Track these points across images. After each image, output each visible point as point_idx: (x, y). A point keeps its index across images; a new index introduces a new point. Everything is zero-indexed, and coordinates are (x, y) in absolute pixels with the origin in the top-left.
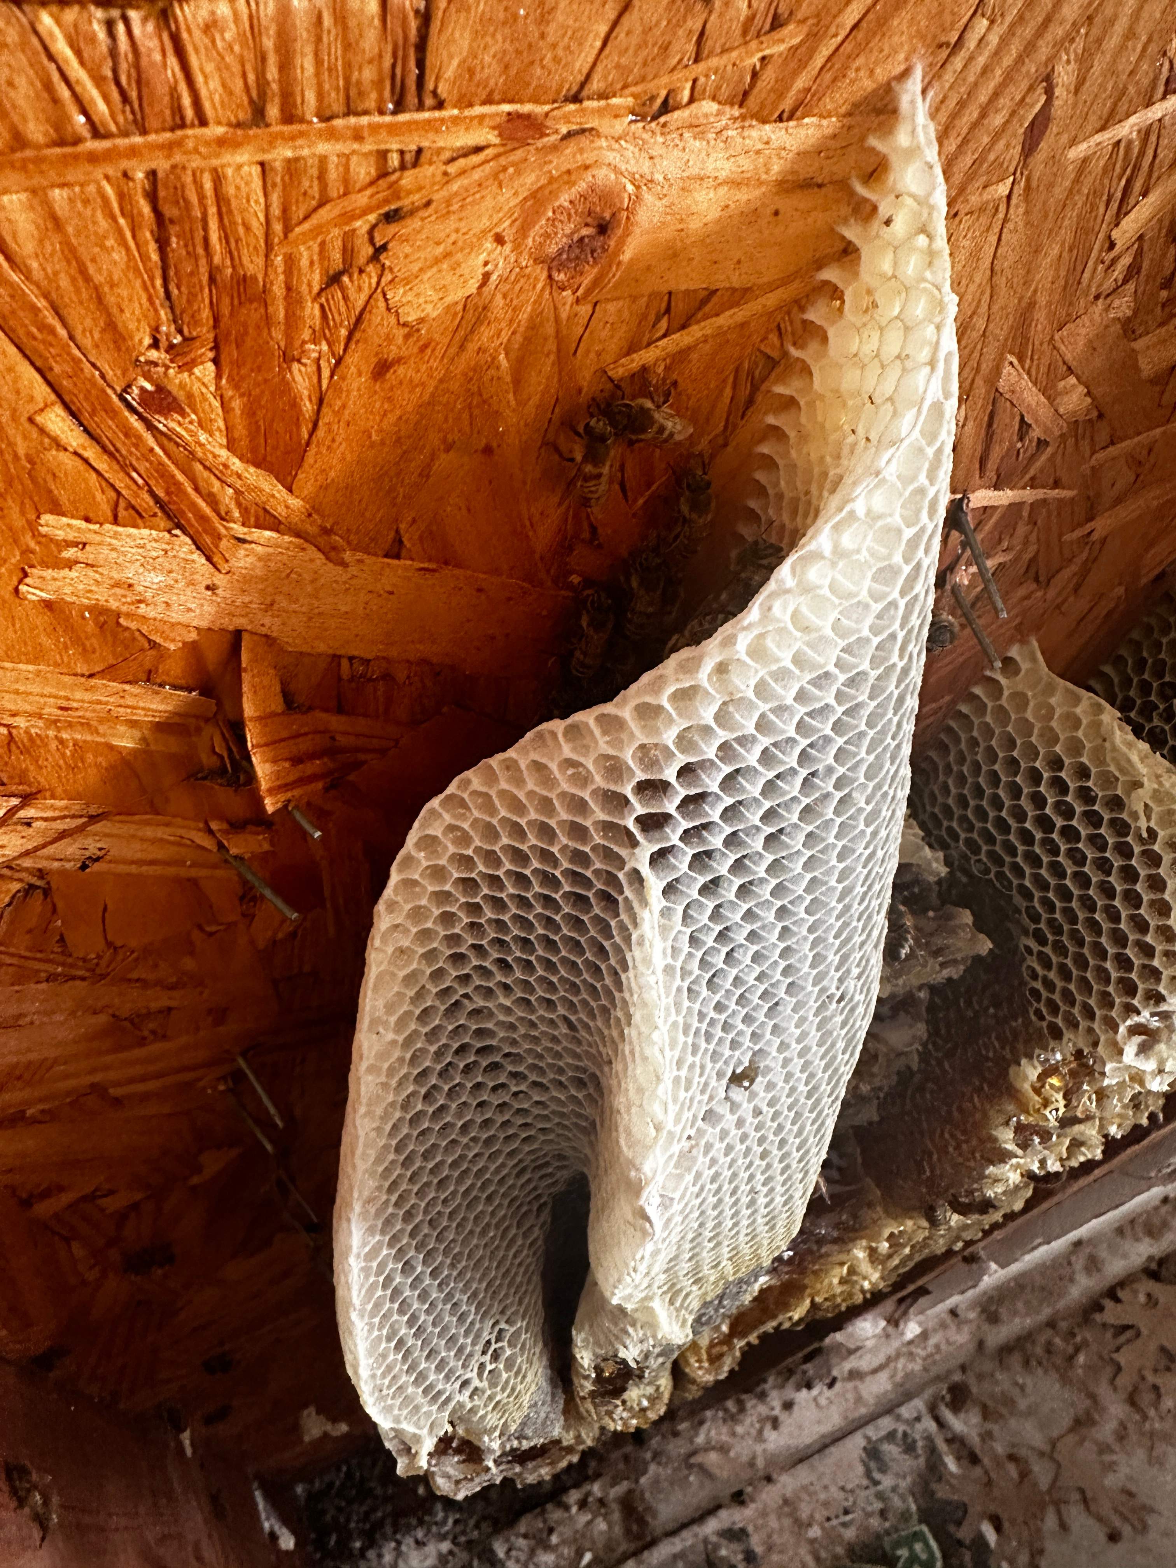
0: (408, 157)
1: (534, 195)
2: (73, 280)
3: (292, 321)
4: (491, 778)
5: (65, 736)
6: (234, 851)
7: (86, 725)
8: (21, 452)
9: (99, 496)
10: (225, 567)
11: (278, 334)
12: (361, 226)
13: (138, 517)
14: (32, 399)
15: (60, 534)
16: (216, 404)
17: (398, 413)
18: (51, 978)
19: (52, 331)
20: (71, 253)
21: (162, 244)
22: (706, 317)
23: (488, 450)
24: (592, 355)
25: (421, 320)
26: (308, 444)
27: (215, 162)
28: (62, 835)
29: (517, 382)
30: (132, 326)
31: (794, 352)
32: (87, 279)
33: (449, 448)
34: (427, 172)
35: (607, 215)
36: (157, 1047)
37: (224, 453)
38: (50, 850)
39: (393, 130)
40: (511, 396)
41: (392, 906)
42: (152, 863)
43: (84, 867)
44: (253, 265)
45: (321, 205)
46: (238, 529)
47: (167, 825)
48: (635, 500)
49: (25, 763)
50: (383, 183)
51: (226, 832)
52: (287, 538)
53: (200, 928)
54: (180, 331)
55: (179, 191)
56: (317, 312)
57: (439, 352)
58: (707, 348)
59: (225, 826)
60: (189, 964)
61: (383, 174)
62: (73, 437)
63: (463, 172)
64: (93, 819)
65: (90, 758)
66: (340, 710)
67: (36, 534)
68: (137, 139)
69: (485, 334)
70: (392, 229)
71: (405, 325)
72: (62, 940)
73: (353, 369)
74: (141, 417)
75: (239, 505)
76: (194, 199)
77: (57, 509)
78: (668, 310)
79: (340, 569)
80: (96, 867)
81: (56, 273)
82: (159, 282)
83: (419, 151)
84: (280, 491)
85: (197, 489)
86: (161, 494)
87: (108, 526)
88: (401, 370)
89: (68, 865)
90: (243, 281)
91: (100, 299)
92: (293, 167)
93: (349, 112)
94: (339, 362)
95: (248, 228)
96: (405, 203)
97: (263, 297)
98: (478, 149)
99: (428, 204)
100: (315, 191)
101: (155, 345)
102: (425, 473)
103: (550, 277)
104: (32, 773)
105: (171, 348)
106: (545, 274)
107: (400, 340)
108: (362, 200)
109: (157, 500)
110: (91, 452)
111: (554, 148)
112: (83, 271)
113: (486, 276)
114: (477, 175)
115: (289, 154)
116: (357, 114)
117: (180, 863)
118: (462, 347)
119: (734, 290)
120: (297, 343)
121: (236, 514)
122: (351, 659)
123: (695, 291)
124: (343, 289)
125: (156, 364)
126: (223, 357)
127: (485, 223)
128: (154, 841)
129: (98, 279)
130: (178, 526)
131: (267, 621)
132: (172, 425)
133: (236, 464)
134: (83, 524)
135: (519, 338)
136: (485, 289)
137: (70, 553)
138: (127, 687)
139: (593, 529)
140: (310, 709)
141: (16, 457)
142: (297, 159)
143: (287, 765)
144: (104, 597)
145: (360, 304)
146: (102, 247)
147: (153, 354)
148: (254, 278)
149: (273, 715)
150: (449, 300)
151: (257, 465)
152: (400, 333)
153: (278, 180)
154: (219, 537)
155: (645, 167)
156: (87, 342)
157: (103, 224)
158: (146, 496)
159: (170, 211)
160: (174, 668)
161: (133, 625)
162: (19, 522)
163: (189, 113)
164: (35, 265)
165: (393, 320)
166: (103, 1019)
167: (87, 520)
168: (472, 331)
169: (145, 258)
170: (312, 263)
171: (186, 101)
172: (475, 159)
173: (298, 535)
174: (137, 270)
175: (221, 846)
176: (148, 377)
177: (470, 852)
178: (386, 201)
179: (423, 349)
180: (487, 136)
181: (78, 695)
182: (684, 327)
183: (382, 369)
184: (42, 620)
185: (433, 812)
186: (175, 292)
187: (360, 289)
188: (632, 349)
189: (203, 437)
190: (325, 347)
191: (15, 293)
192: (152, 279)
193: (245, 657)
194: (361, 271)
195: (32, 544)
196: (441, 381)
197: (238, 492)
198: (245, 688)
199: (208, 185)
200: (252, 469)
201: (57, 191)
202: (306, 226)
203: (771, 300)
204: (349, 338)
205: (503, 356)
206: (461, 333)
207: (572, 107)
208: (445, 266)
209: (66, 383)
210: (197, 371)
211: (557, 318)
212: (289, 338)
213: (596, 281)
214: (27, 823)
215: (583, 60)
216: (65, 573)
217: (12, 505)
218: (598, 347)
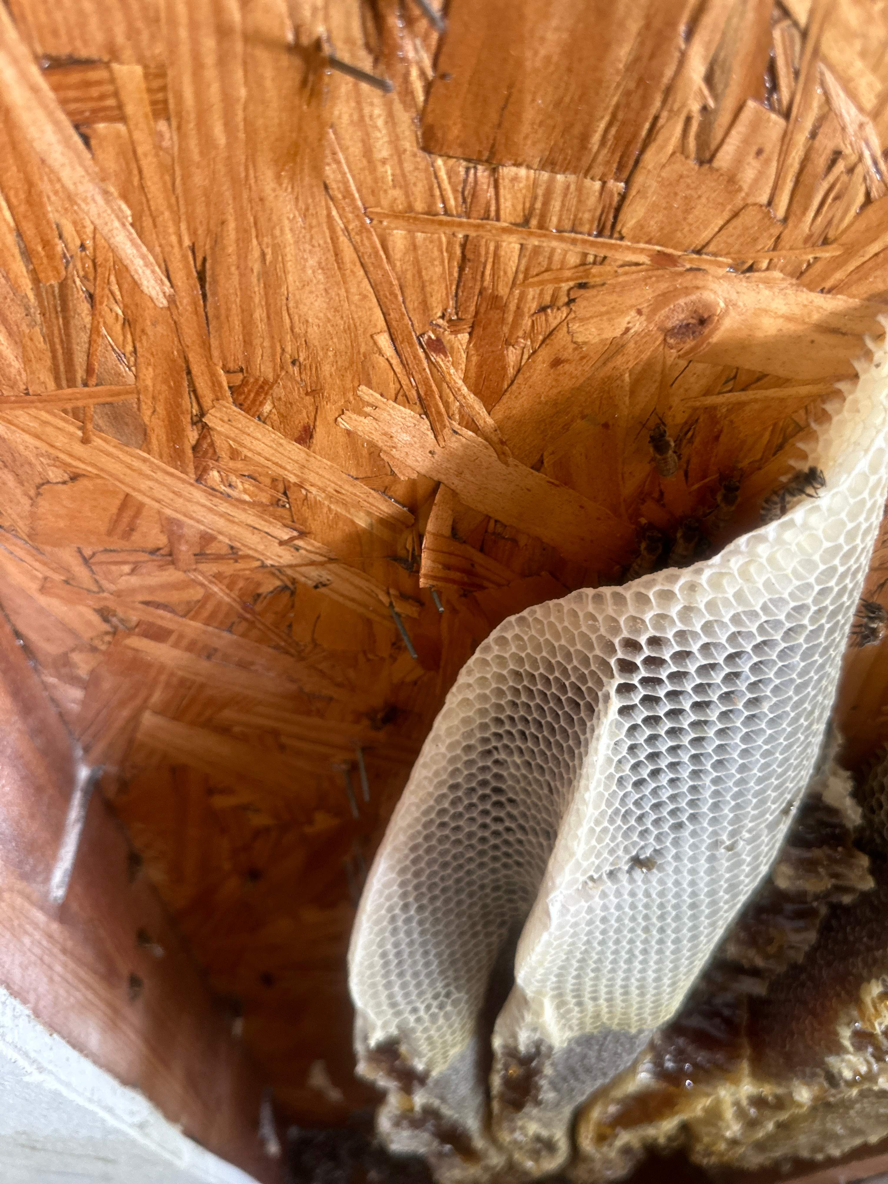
0: (598, 259)
1: (664, 294)
2: (414, 275)
3: (515, 325)
4: (548, 614)
5: (333, 507)
6: (397, 609)
7: (345, 504)
8: (362, 350)
9: (392, 385)
10: (442, 444)
11: (506, 329)
12: (565, 286)
13: (407, 402)
14: (375, 326)
15: (366, 398)
16: (464, 356)
17: (559, 389)
18: (277, 647)
19: (396, 296)
20: (416, 262)
21: (461, 269)
22: (760, 388)
23: (606, 426)
24: (681, 391)
25: (585, 343)
26: (506, 391)
27: (498, 238)
28: (312, 563)
29: (632, 392)
30: (435, 304)
31: (814, 425)
32: (420, 277)
33: (583, 417)
34: (606, 268)
35: (706, 316)
36: (316, 721)
37: (460, 382)
38: (303, 569)
39: (593, 244)
40: (627, 399)
41: (469, 673)
42: (353, 600)
43: (316, 587)
44: (503, 291)
45: (547, 270)
46: (456, 425)
47: (367, 580)
48: (693, 484)
49: (307, 513)
50: (581, 268)
51: (395, 596)
52: (480, 439)
53: (365, 653)
54: (457, 314)
55: (477, 247)
56: (530, 323)
57: (591, 363)
58: (756, 406)
59: (397, 593)
60: (352, 674)
61: (583, 264)
62: (389, 351)
63: (626, 273)
64: (331, 560)
65: (341, 524)
66: (482, 550)
67: (355, 395)
68: (464, 220)
69: (619, 361)
70: (582, 292)
71: (575, 343)
72: (290, 626)
73: (540, 358)
74: (425, 351)
75: (460, 413)
76: (483, 252)
77: (369, 385)
78: (735, 377)
79: (504, 466)
80: (323, 590)
81: (407, 270)
82: (454, 287)
83: (605, 258)
84: (483, 412)
85: (441, 397)
86: (422, 393)
87: (391, 402)
88: (567, 367)
89: (310, 583)
90: (495, 298)
91: (423, 288)
92: (537, 250)
93: (573, 230)
94: (535, 352)
95: (505, 273)
96: (592, 281)
97: (503, 308)
98: (637, 264)
99: (603, 284)
100: (545, 264)
101: (443, 317)
102: (566, 427)
103: (665, 340)
104: (310, 521)
105: (450, 321)
106: (661, 338)
107: (570, 350)
108: (568, 274)
109: (419, 396)
110: (395, 361)
111: (681, 274)
112: (419, 272)
113: (627, 330)
114: (634, 276)
115: (536, 243)
116: (576, 233)
117: (366, 606)
118: (604, 364)
119: (779, 378)
120: (515, 337)
121: (457, 417)
122: (496, 521)
123: (754, 372)
124: (547, 315)
125: (440, 326)
126: (475, 333)
127: (633, 301)
128: (357, 587)
129: (426, 278)
130: (426, 414)
131: (456, 482)
132: (439, 360)
133: (465, 390)
134: (379, 397)
135: (639, 368)
136: (625, 336)
137: (368, 409)
138: (372, 492)
139: (662, 494)
140: (465, 542)
141: (359, 352)
142: (539, 247)
143: (440, 566)
144: (377, 438)
145: (554, 325)
146: (433, 265)
147: (441, 321)
148: (502, 298)
149: (442, 536)
150: (604, 337)
151: (475, 394)
152: (572, 347)
153: (528, 254)
154: (445, 427)
155: (734, 296)
156: (410, 306)
157: (436, 253)
158: (414, 393)
159: (470, 255)
160: (400, 491)
161: (386, 459)
162: (349, 385)
163: (493, 214)
164: (398, 264)
165: (569, 338)
166: (293, 687)
167: (382, 395)
168: (612, 357)
169: (451, 274)
170: (534, 298)
171: (493, 208)
172: (634, 268)
173: (486, 439)
174: (445, 278)
175: (391, 604)
176: (434, 332)
177: (523, 655)
178: (581, 278)
179: (582, 358)
180: (643, 258)
181: (346, 487)
182: (743, 390)
183: (556, 363)
184: (342, 439)
185: (510, 622)
186: (460, 294)
187: (555, 318)
188: (707, 392)
189: (452, 371)
190: (529, 343)
191: (385, 274)
192: (451, 285)
193: (438, 497)
194: (558, 309)
195: (351, 398)
196: (589, 379)
197: (461, 405)
198: (432, 514)
199: (492, 248)
200: (472, 396)
201: (419, 234)
202: (536, 279)
203: (804, 390)
204: (543, 341)
205: (627, 375)
206: (606, 356)
207: (695, 256)
208: (605, 318)
209: (394, 323)
210: (459, 336)
211: (664, 363)
212: (511, 333)
213: (692, 349)
214: (297, 549)
215: (706, 235)
216: (362, 419)
217: (349, 376)
218: (686, 386)
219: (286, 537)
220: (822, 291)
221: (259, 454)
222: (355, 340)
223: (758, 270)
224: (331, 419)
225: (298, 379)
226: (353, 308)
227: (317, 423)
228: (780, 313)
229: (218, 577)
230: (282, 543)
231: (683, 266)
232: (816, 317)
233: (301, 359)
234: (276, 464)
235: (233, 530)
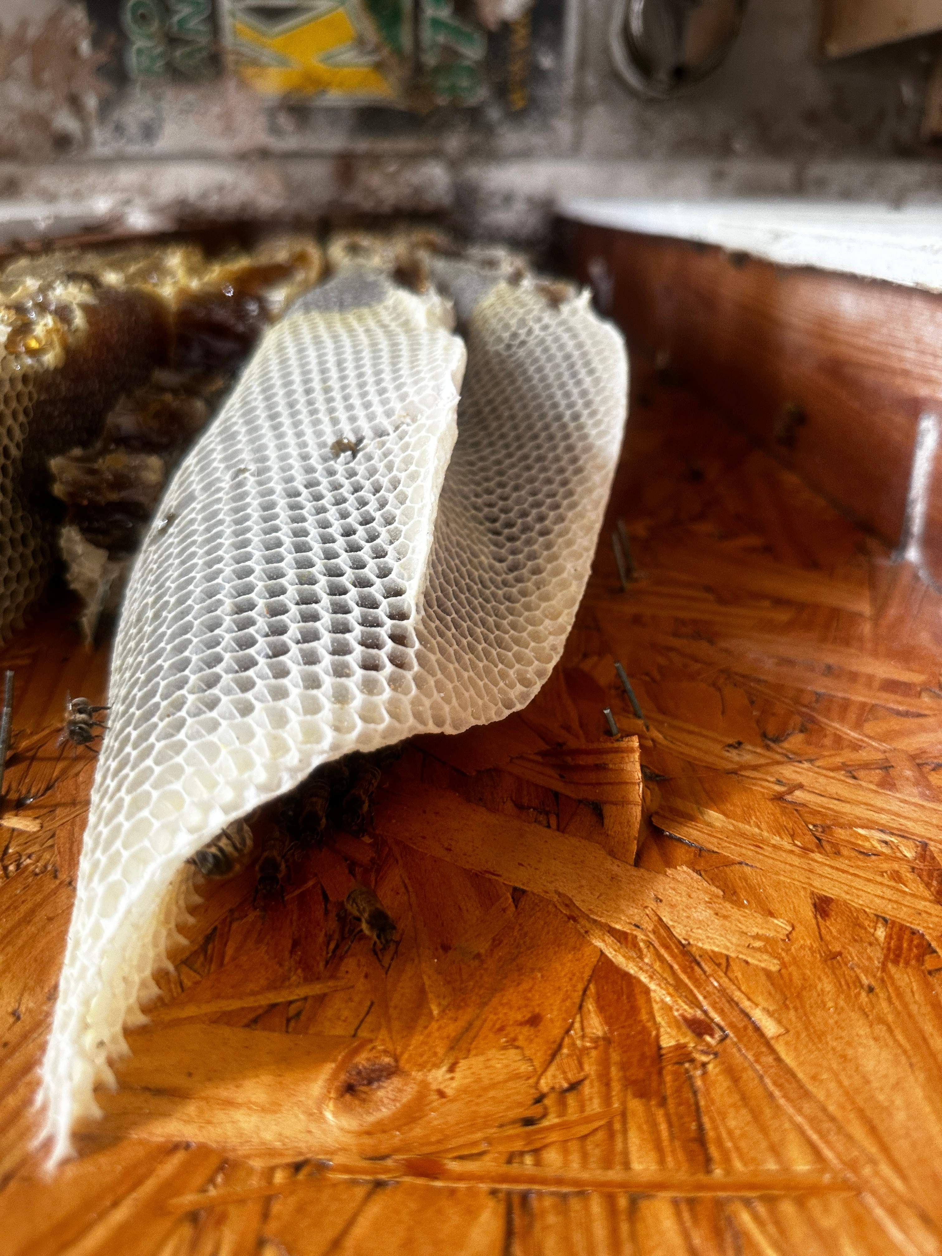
0: (518, 1160)
1: (414, 1119)
2: (761, 1112)
3: (604, 1063)
5: (756, 830)
7: (744, 834)
8: (792, 1013)
9: (739, 975)
10: (649, 912)
11: (615, 1057)
12: (552, 1120)
13: (712, 957)
14: (787, 1043)
15: (765, 957)
16: (659, 1019)
17: (520, 989)
18: (758, 681)
19: (775, 1083)
20: (764, 1130)
21: (701, 1127)
22: (252, 1009)
23: (446, 948)
24: (357, 999)
25: (504, 1048)
26: (590, 981)
27: (666, 1174)
28: (755, 768)
29: (422, 991)
30: (721, 1078)
31: (171, 967)
32: (752, 1112)
33: (478, 956)
34: (505, 1148)
35: (348, 1097)
37: (652, 986)
38: (762, 761)
39: (532, 1180)
40: (427, 982)
42: (690, 732)
43: (740, 743)
44: (635, 1105)
45: (584, 1138)
46: (640, 934)
47: (682, 753)
48: (314, 886)
49: (783, 820)
50: (538, 1145)
52: (603, 920)
53: (654, 680)
54: (686, 1070)
55: (690, 1159)
56: (587, 1067)
57: (488, 1024)
58: (251, 986)
60: (662, 661)
61: (536, 1152)
62: (758, 1015)
63: (475, 1144)
64: (735, 772)
65: (739, 811)
66: (556, 794)
67: (781, 960)
68: (720, 1195)
69: (452, 1029)
70: (528, 1113)
71: (517, 1047)
72: (752, 702)
73: (558, 1024)
74: (712, 1020)
75: (640, 950)
76: (680, 1153)
77: (767, 973)
78: (288, 1020)
79: (560, 890)
80: (731, 741)
81: (773, 1119)
82: (702, 1103)
83: (509, 1162)
84: (610, 953)
85: (672, 967)
86: (696, 968)
87: (733, 955)
88: (519, 1017)
89: (750, 747)
90: (643, 1094)
91: (744, 1098)
92: (607, 1163)
93: (564, 1197)
94: (567, 1031)
95: (640, 1128)
96: (518, 1130)
97: (628, 1083)
98: (461, 1158)
99: (501, 1126)
100: (590, 1147)
101: (704, 1065)
102: (496, 943)
103: (397, 1060)
104: (778, 811)
105: (692, 1061)
106: (403, 1062)
107: (521, 1037)
108: (554, 1137)
109: (699, 964)
110: (746, 1004)
111: (397, 1150)
112: (755, 1117)
113: (451, 1069)
114: (461, 1141)
115: (611, 1173)
116: (560, 1194)
117: (674, 727)
118: (470, 1024)
119: (228, 1024)
120: (601, 1048)
121: (642, 945)
122: (549, 827)
123: (264, 1029)
124: (567, 1079)
125: (703, 1052)
126: (654, 1049)
127: (455, 1106)
128: (691, 746)
129: (744, 1111)
130: (683, 946)
131: (616, 868)
132: (690, 1011)
133: (643, 978)
134: (749, 960)
135: (422, 1022)
136: (451, 1060)
137: (758, 944)
138: (716, 850)
139: (352, 872)
140: (580, 801)
141: (796, 1009)
142: (605, 1168)
143: (611, 766)
144: (735, 912)
145: (553, 1067)
146: (741, 1129)
147: (704, 1058)
148: (634, 1096)
149: (615, 804)
150: (481, 1058)
151: (628, 973)
152: (521, 1042)
153: (617, 1158)
154: (654, 932)
155: (313, 1127)
156: (751, 1073)
157: (742, 1145)
158: (706, 968)
159: (695, 1147)
160: (680, 853)
161: (714, 889)
162: (793, 970)
163: (684, 1207)
164: (787, 1126)
165: (527, 1053)
166: (723, 644)
167: (747, 962)
168: (463, 1034)
169: (712, 1120)
170: (591, 1100)
171: (686, 1216)
172: (466, 1152)
173: (595, 921)
174: (718, 1113)
176: (708, 1045)
177: (501, 666)
178: (534, 1133)
179: (502, 1029)
180: (454, 1166)
181: (749, 853)
182: (274, 1005)
183: (534, 1021)
184: (775, 906)
185: (521, 702)
186: (691, 1096)
187: (554, 1077)
188: (321, 999)
189: (668, 999)
190: (579, 1043)
191: (800, 1111)
192: (707, 1106)
193: (635, 848)
194: (553, 1088)
195: (784, 954)
196: (485, 1004)
197: (641, 959)
199: (669, 1160)
200: (631, 971)
201: (774, 1168)
202: (596, 1124)
203: (191, 1010)
204: (560, 1047)
205: (436, 1012)
206: (471, 1034)
207: (383, 1177)
208: (486, 1082)
209: (764, 1049)
210: (673, 1043)
211: (390, 1031)
212: (606, 1052)
213: (356, 1051)
214: (779, 782)
215: (374, 1209)
216: (761, 932)
217: (797, 981)
218: (352, 1005)
219: (798, 793)
220: (187, 1146)
221: (869, 880)
222: (808, 1025)
223: (288, 1165)
224: (799, 928)
225: (858, 971)
226: (825, 1063)
227: (814, 921)
228: (243, 1111)
229: (856, 747)
230: (800, 786)
231: (396, 1161)
232: (191, 1108)
233: (863, 994)
234: (843, 871)
235: (861, 796)
